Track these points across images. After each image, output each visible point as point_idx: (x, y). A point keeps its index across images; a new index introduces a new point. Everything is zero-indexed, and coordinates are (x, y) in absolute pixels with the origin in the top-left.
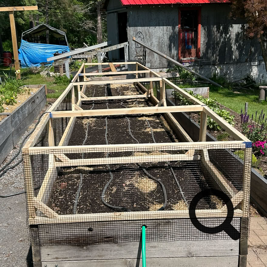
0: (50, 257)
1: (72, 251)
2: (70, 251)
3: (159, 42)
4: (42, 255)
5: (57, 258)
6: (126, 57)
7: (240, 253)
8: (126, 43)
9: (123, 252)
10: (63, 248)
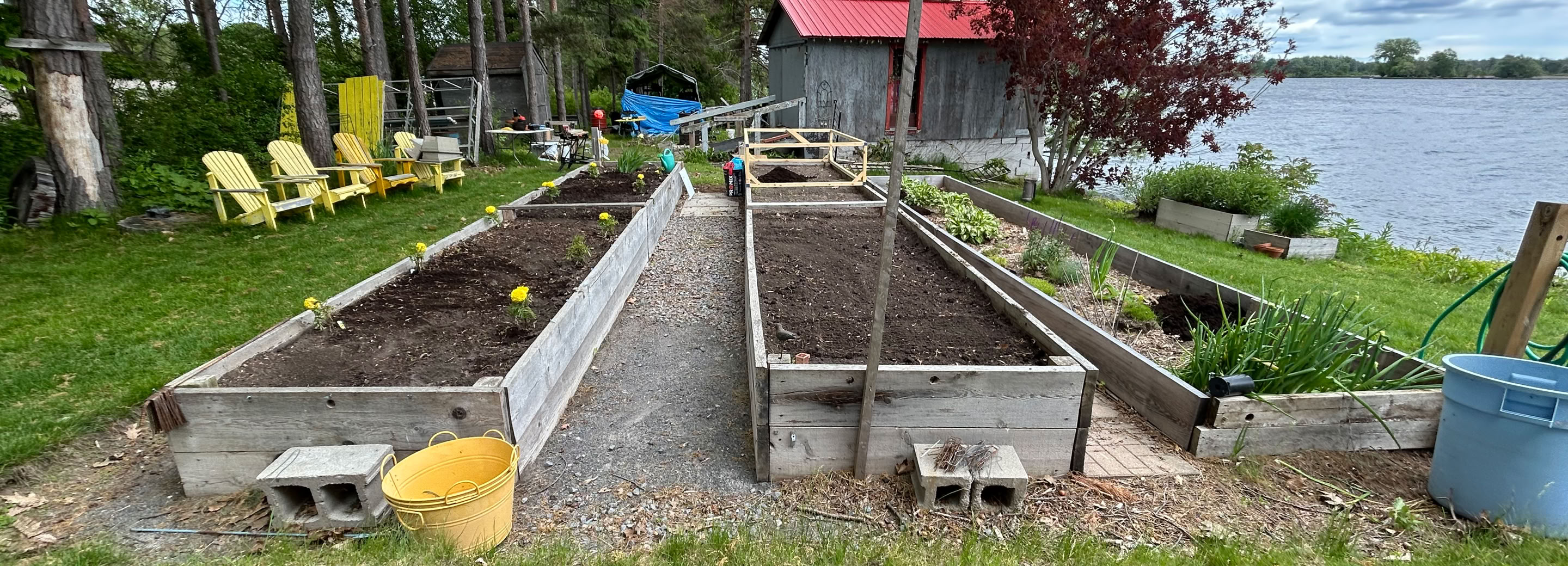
0: (784, 419)
1: (821, 413)
2: (816, 412)
3: (856, 99)
4: (772, 416)
5: (794, 422)
6: (802, 122)
7: (1078, 426)
8: (803, 99)
9: (896, 416)
10: (805, 406)
